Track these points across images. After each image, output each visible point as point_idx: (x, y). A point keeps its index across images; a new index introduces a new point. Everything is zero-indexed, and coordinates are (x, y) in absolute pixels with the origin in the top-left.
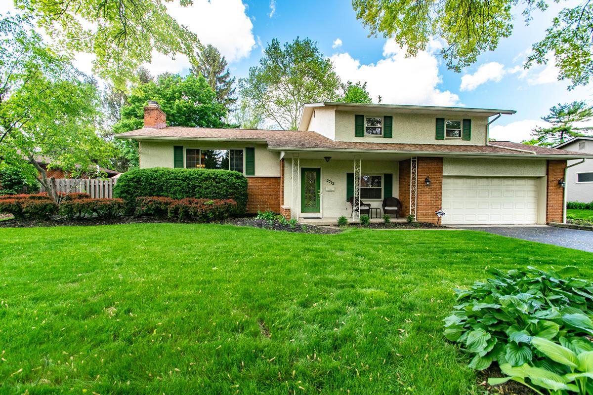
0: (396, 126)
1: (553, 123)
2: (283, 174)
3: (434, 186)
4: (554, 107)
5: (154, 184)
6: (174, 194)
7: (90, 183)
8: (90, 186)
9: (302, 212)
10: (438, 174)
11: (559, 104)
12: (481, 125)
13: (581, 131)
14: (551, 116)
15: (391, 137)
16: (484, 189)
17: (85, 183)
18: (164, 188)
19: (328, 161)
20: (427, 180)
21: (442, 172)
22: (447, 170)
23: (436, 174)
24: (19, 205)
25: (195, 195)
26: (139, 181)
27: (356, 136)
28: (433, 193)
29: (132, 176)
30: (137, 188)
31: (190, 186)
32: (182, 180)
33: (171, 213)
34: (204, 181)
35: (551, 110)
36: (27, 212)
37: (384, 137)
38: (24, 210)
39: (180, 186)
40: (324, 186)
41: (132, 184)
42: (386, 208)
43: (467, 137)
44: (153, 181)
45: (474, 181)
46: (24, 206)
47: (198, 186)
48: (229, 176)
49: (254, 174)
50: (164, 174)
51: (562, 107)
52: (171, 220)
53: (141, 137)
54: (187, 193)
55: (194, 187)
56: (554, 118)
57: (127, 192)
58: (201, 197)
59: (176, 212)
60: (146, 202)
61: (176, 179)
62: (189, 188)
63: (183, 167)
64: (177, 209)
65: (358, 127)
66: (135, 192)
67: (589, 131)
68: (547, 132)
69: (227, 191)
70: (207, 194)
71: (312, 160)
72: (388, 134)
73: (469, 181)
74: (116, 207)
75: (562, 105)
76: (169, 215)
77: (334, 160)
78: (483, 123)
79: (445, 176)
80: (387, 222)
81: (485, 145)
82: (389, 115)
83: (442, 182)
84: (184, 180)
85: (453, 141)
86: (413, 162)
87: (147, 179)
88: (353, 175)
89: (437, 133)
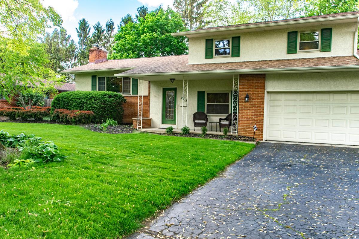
0: (244, 45)
2: (149, 93)
3: (255, 102)
9: (163, 123)
10: (260, 90)
12: (347, 33)
15: (239, 56)
16: (323, 105)
19: (172, 82)
20: (247, 96)
21: (264, 88)
22: (271, 86)
23: (257, 90)
27: (206, 58)
28: (255, 109)
37: (232, 57)
43: (327, 48)
45: (310, 97)
48: (104, 95)
49: (137, 94)
61: (76, 98)
62: (81, 104)
63: (96, 90)
65: (208, 50)
69: (100, 106)
72: (236, 53)
73: (303, 97)
79: (268, 92)
80: (204, 133)
81: (351, 55)
82: (237, 36)
83: (264, 98)
84: (79, 99)
85: (309, 54)
86: (236, 80)
87: (62, 98)
88: (204, 92)
89: (289, 47)
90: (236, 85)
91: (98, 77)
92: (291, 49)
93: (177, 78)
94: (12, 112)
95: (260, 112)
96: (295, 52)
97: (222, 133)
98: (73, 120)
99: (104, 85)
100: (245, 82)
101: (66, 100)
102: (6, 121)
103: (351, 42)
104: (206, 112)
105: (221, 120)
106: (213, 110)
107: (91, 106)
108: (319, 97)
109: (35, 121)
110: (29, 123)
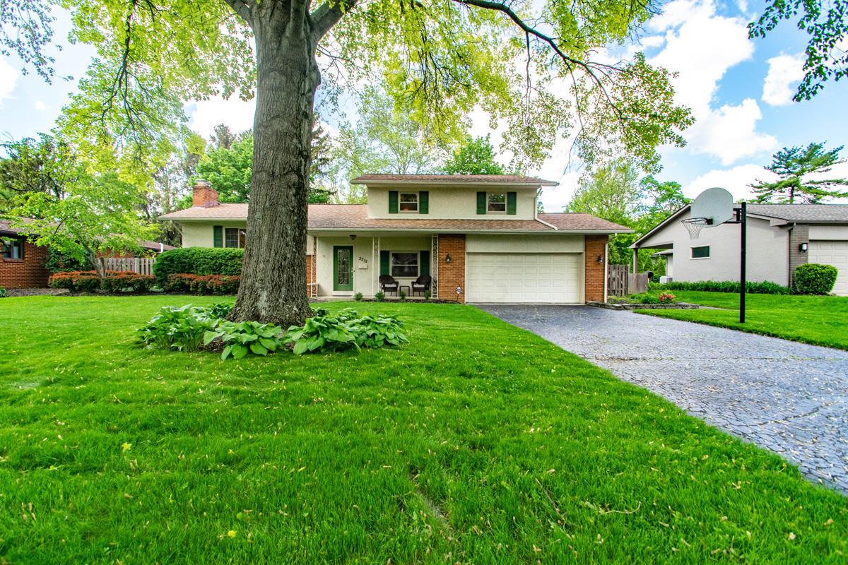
0: (433, 202)
1: (781, 175)
3: (456, 263)
4: (780, 153)
5: (185, 262)
6: (203, 271)
7: (145, 262)
8: (145, 266)
9: (334, 290)
10: (460, 251)
11: (785, 149)
12: (528, 198)
13: (819, 185)
14: (776, 165)
15: (428, 213)
17: (140, 262)
18: (194, 266)
19: (352, 239)
20: (448, 257)
21: (464, 249)
22: (471, 247)
23: (458, 251)
24: (71, 281)
25: (221, 272)
26: (172, 260)
27: (390, 213)
28: (457, 271)
29: (166, 256)
30: (171, 266)
31: (217, 264)
32: (210, 259)
33: (193, 287)
34: (230, 259)
35: (774, 156)
36: (77, 285)
37: (420, 213)
38: (74, 283)
39: (208, 264)
40: (357, 264)
41: (166, 262)
42: (415, 286)
43: (513, 211)
44: (184, 260)
45: (505, 258)
46: (74, 280)
47: (224, 264)
50: (195, 253)
51: (789, 152)
52: (192, 293)
53: (181, 219)
54: (214, 270)
55: (221, 265)
56: (780, 167)
57: (162, 270)
58: (226, 274)
59: (196, 286)
60: (174, 278)
62: (216, 266)
63: (222, 247)
64: (197, 284)
65: (392, 203)
66: (169, 270)
67: (832, 185)
68: (772, 188)
70: (232, 271)
71: (343, 238)
72: (425, 210)
73: (499, 258)
74: (146, 282)
75: (789, 149)
76: (191, 289)
77: (360, 237)
78: (531, 195)
79: (468, 253)
80: (403, 298)
81: (533, 219)
82: (425, 190)
83: (464, 259)
84: (212, 259)
85: (497, 215)
86: (435, 239)
87: (179, 258)
88: (388, 252)
89: (478, 207)
90: (435, 244)
91: (226, 229)
92: (481, 210)
93: (358, 235)
94: (91, 280)
95: (460, 273)
96: (484, 213)
97: (424, 298)
98: (223, 289)
99: (237, 239)
100: (444, 242)
101: (187, 261)
102: (66, 294)
103: (532, 207)
104: (391, 274)
105: (413, 283)
106: (401, 272)
107: (235, 270)
108: (513, 258)
109: (134, 293)
110: (123, 295)
